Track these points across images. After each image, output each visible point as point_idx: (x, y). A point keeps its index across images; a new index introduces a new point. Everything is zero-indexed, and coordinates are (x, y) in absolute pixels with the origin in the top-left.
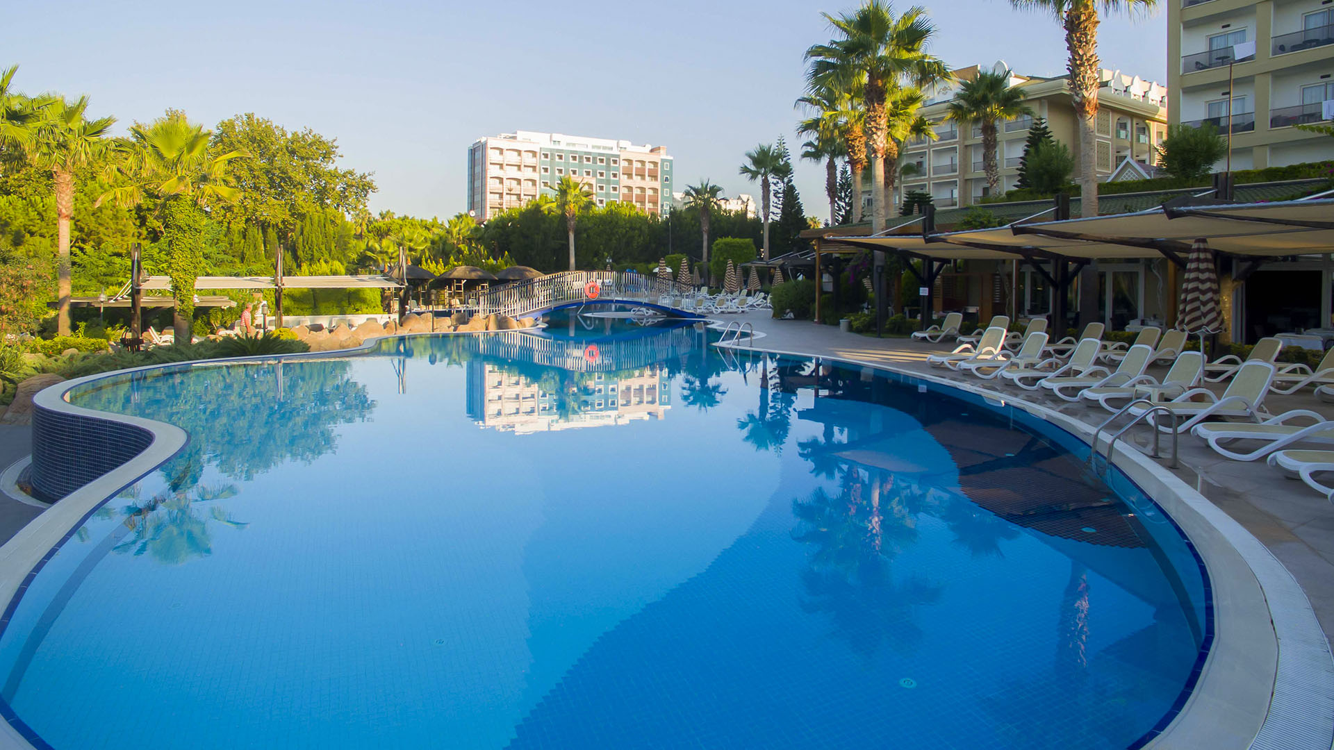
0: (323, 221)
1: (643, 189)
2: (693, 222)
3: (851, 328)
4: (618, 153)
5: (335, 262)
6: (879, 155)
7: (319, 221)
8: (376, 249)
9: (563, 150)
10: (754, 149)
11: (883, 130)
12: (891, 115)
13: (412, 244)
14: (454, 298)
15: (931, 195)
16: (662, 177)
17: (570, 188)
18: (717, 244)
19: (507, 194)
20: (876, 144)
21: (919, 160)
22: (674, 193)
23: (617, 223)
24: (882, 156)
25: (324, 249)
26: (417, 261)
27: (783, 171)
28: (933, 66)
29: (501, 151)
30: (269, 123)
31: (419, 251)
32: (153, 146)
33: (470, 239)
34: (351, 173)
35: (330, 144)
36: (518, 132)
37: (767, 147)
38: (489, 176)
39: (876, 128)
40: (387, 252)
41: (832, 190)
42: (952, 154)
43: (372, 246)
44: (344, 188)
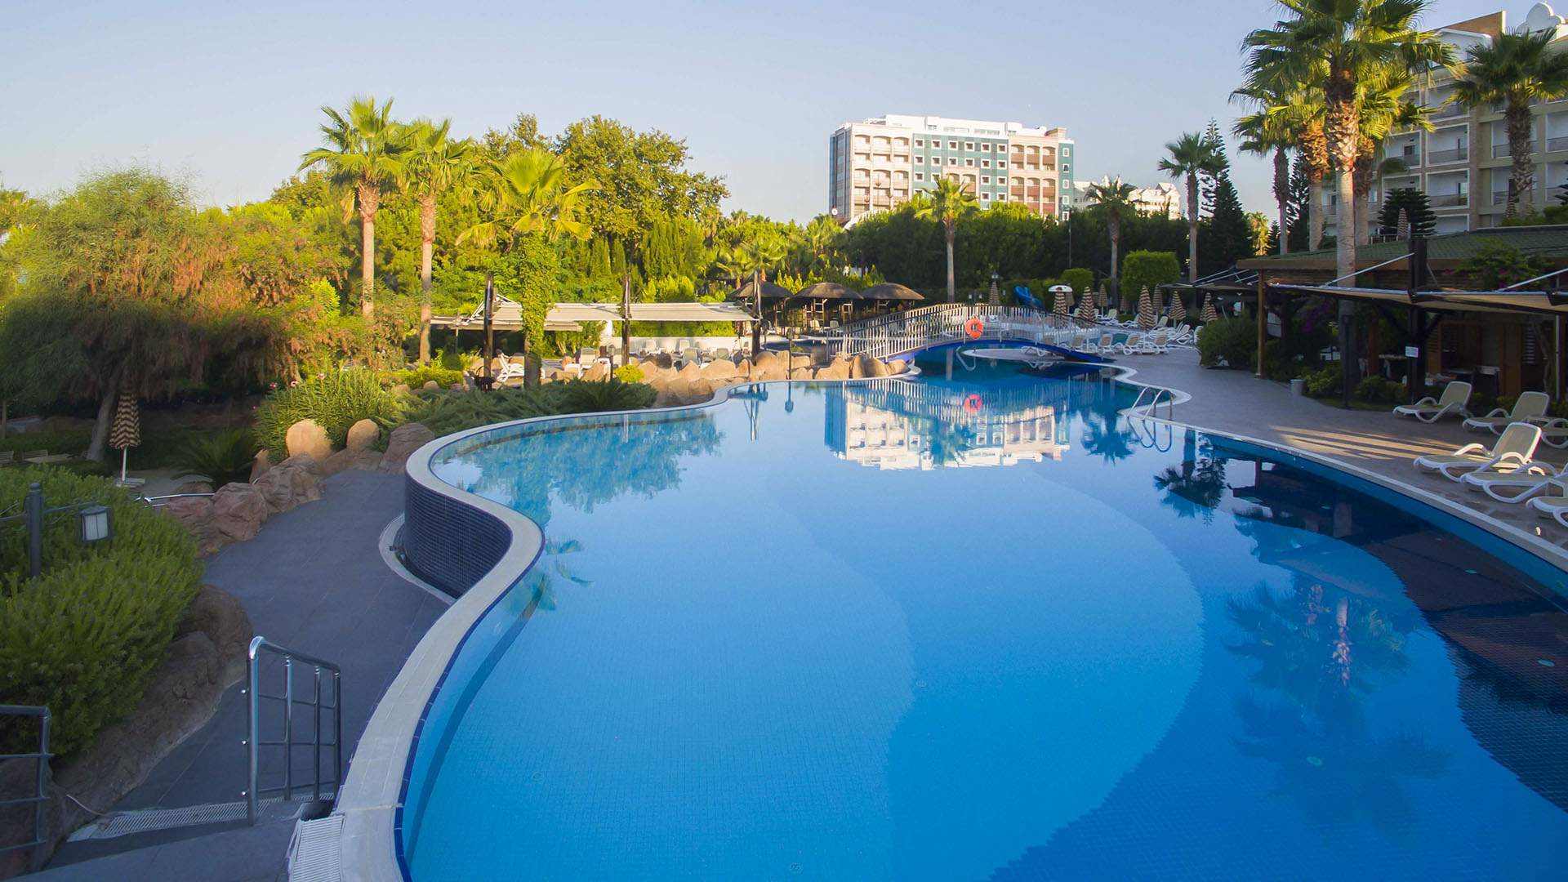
0: (671, 231)
1: (1036, 181)
2: (1099, 226)
3: (1305, 391)
4: (1006, 138)
5: (683, 278)
6: (1346, 168)
7: (668, 232)
8: (727, 260)
9: (940, 136)
10: (1176, 139)
11: (1352, 136)
12: (1364, 107)
13: (767, 254)
14: (813, 319)
15: (1426, 194)
16: (1060, 166)
17: (948, 192)
18: (1130, 259)
19: (875, 188)
20: (1342, 154)
21: (1409, 144)
22: (1075, 183)
23: (1004, 228)
24: (1351, 170)
25: (672, 262)
26: (772, 277)
27: (1216, 165)
28: (1426, 49)
29: (868, 138)
30: (617, 124)
31: (774, 262)
32: (509, 182)
33: (832, 249)
34: (701, 177)
35: (679, 145)
36: (888, 116)
37: (1194, 136)
38: (853, 168)
39: (1341, 133)
40: (739, 264)
41: (1282, 191)
42: (1459, 135)
43: (723, 256)
44: (694, 193)
